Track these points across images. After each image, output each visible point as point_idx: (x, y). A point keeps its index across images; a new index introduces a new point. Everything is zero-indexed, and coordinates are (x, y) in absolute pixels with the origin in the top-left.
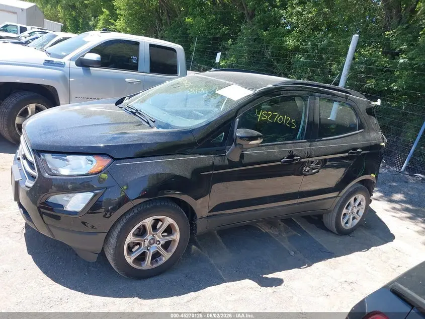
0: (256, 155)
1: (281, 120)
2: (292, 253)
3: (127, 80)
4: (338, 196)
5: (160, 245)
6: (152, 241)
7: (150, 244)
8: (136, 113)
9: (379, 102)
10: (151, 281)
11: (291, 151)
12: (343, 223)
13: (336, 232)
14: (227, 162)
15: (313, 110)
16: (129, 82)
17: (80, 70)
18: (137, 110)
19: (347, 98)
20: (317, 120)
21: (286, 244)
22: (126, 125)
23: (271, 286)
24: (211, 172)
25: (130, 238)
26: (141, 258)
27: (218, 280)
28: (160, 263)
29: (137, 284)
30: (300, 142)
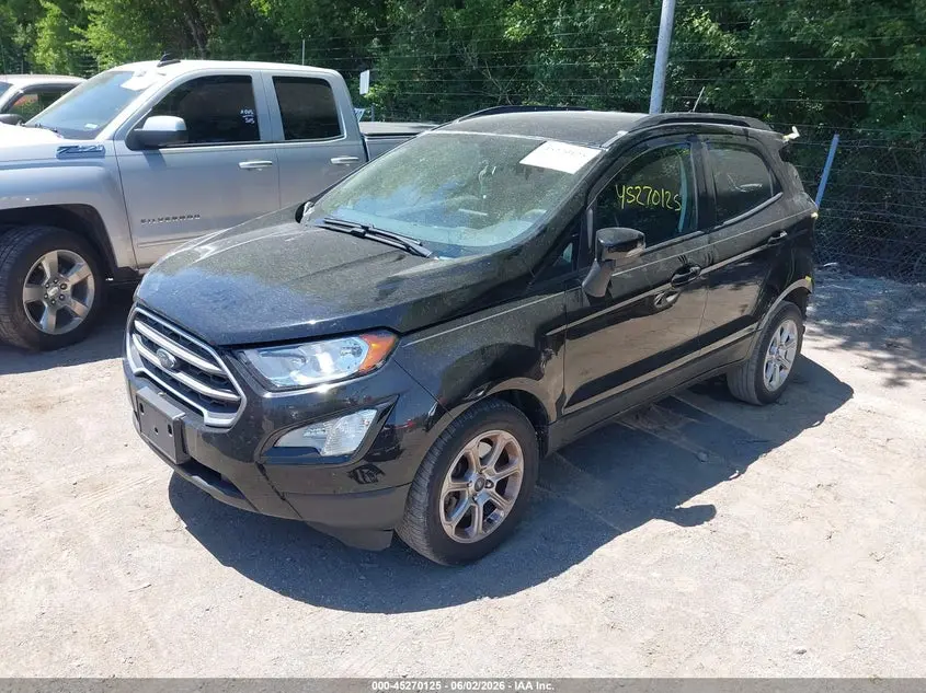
0: (630, 276)
1: (656, 199)
2: (703, 456)
3: (243, 164)
4: (757, 330)
5: (493, 490)
6: (480, 485)
7: (478, 489)
8: (364, 233)
9: (795, 134)
10: (487, 564)
11: (683, 258)
12: (766, 382)
13: (757, 402)
14: (587, 303)
15: (701, 169)
16: (249, 169)
17: (139, 157)
18: (366, 228)
19: (747, 136)
20: (711, 191)
21: (683, 442)
22: (379, 262)
23: (699, 522)
24: (564, 327)
25: (448, 486)
26: (466, 522)
27: (608, 534)
28: (498, 523)
29: (466, 575)
30: (694, 237)
